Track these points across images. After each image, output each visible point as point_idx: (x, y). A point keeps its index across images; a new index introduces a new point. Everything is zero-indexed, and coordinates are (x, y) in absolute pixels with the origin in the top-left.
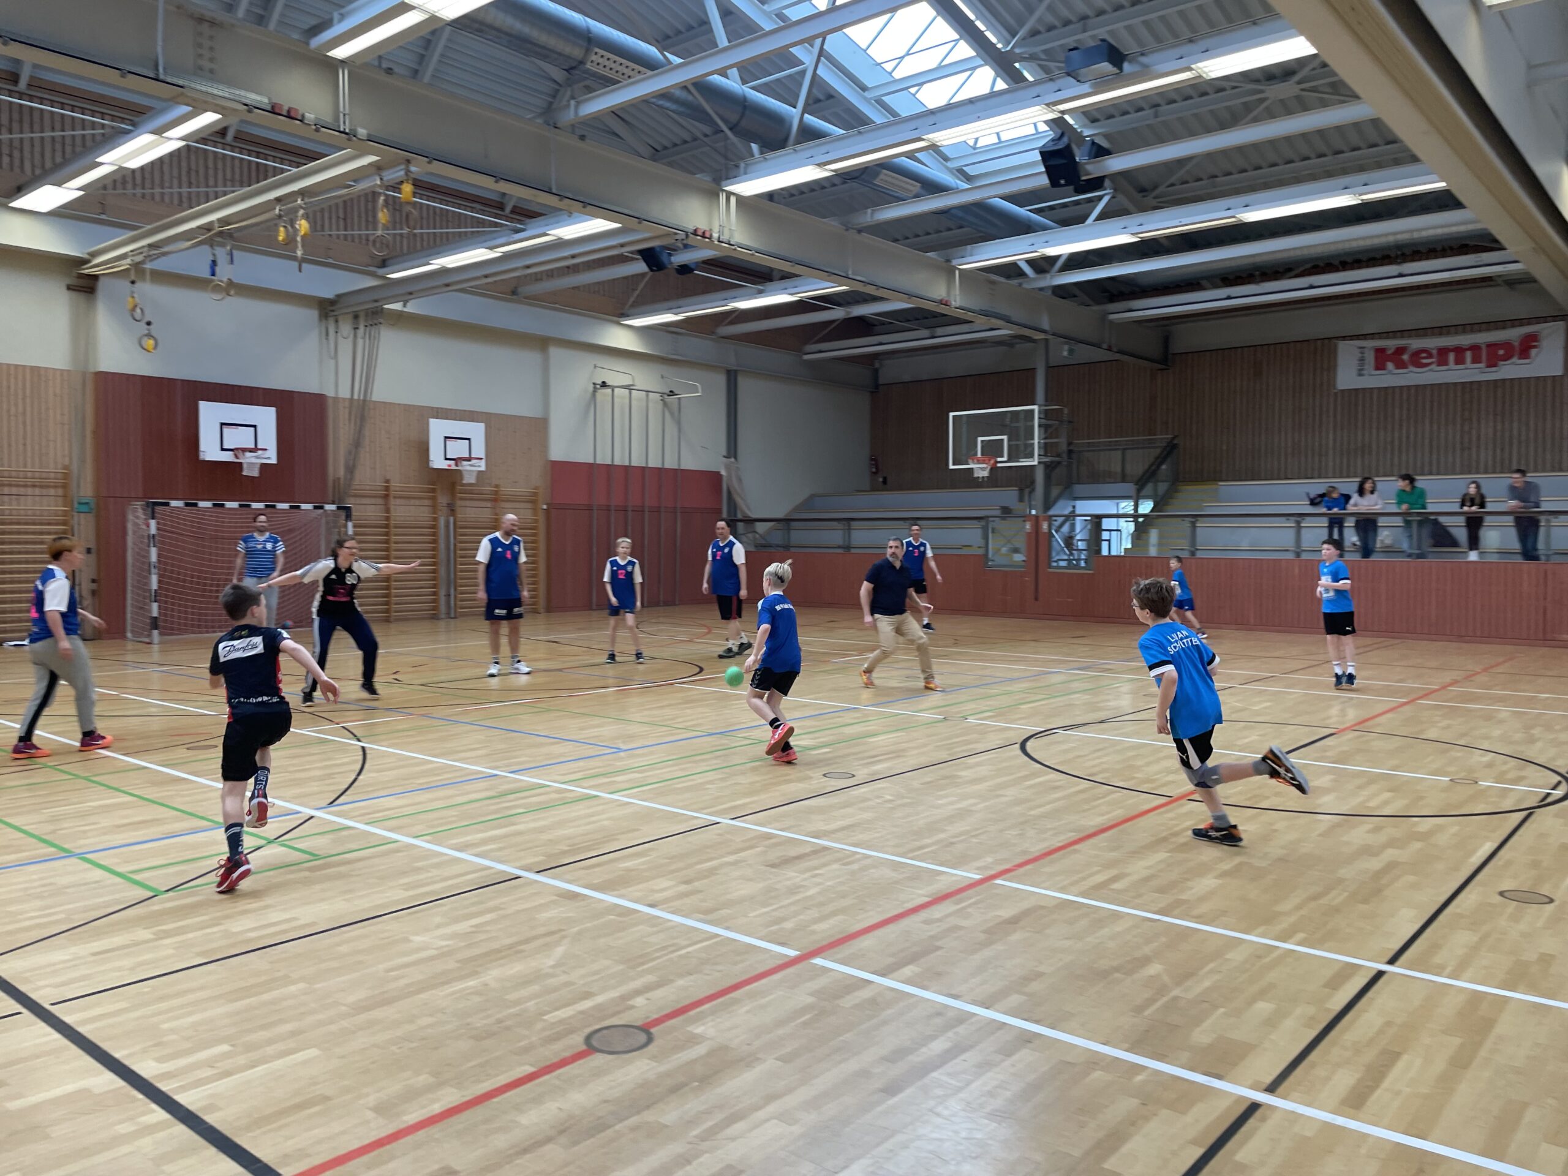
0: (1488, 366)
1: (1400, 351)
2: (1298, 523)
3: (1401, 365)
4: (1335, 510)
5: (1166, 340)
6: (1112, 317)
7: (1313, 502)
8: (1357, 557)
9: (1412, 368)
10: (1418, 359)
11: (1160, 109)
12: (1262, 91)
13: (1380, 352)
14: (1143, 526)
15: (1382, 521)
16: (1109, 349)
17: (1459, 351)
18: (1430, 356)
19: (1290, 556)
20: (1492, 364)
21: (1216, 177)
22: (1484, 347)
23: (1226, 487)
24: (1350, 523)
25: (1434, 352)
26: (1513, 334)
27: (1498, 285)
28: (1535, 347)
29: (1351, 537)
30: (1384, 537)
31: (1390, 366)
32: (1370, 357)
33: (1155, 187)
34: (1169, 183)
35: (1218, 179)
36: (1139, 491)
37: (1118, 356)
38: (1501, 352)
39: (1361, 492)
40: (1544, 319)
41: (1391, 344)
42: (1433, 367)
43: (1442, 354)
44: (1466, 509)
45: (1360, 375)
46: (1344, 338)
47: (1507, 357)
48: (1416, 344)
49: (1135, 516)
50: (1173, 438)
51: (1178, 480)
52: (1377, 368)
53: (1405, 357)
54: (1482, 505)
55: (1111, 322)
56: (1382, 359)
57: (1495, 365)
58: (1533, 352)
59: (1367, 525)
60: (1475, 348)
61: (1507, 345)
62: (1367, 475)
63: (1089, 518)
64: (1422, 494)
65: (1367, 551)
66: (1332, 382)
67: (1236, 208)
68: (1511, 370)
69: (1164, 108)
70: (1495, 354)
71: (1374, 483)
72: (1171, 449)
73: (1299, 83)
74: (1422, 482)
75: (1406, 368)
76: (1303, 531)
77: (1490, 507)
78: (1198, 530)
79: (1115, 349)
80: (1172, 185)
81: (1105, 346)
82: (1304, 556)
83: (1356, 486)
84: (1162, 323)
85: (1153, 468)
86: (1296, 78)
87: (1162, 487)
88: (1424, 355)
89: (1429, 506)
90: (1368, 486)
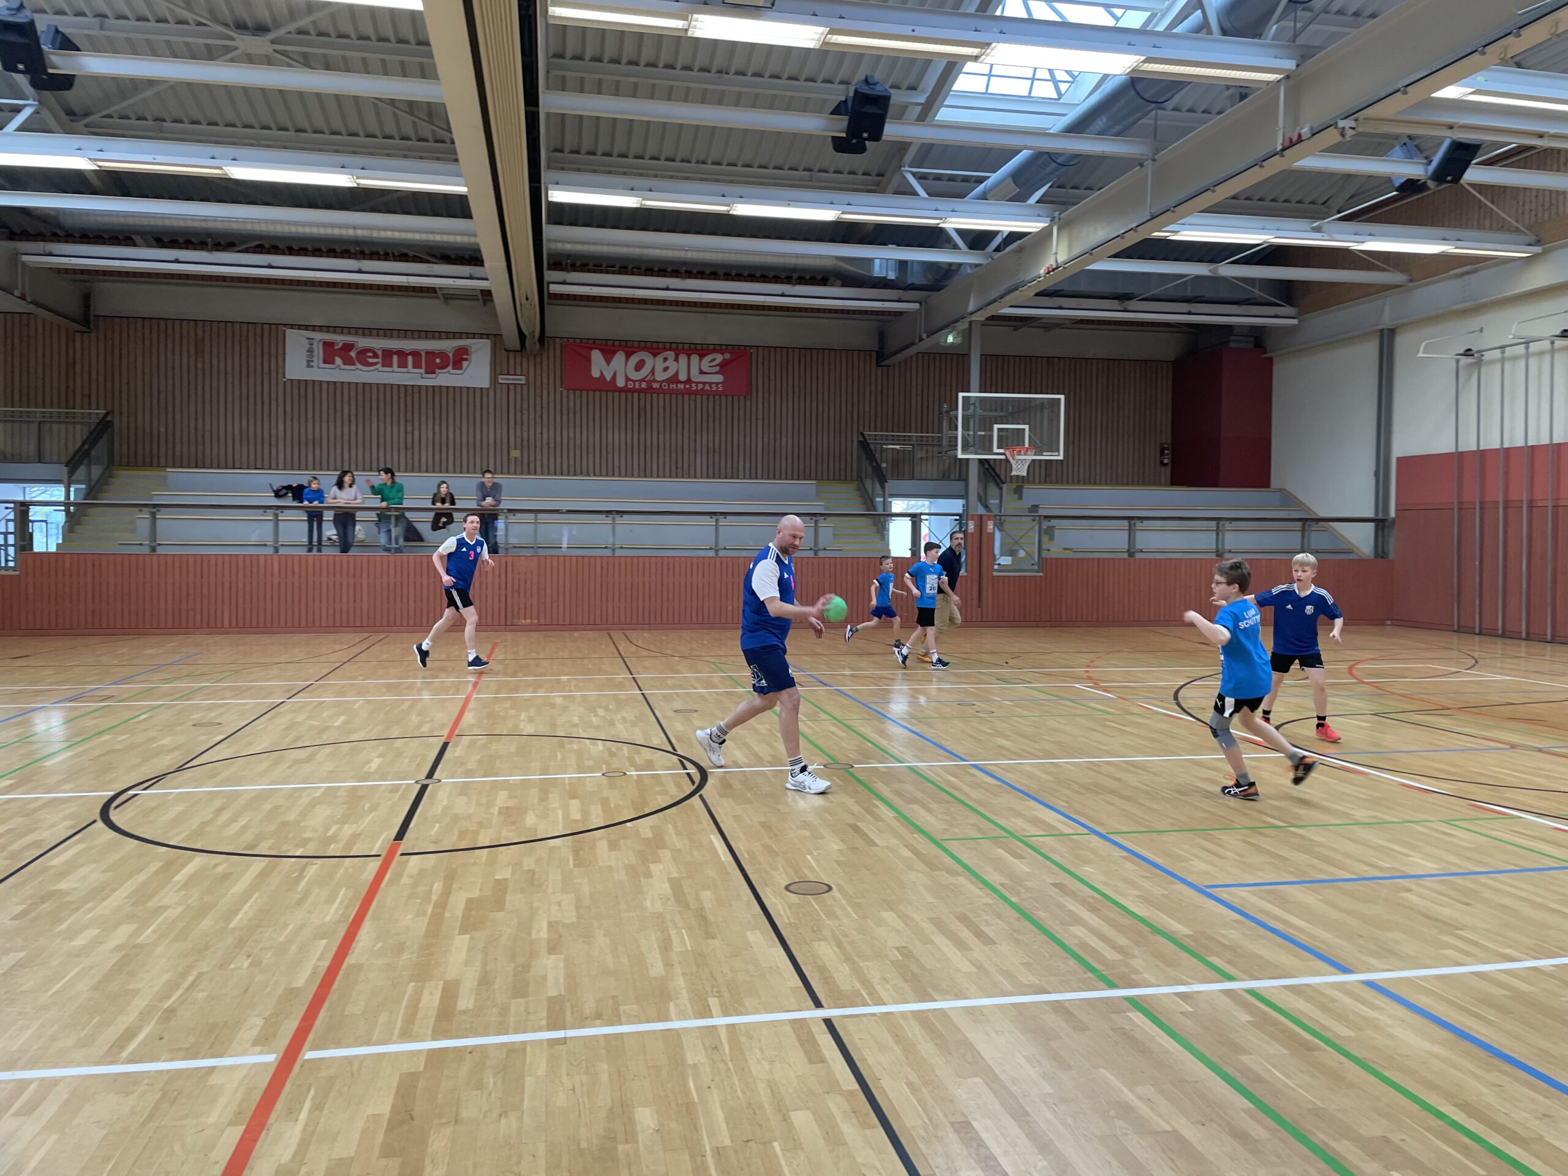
0: (427, 373)
1: (348, 347)
2: (276, 515)
3: (348, 361)
4: (316, 503)
5: (87, 299)
6: (25, 258)
7: (278, 494)
8: (335, 552)
9: (359, 366)
10: (364, 357)
11: (106, 20)
12: (233, 39)
13: (328, 345)
14: (75, 517)
15: (359, 515)
16: (23, 297)
17: (402, 354)
18: (376, 356)
19: (270, 551)
20: (430, 371)
21: (164, 120)
22: (423, 354)
23: (175, 474)
24: (328, 516)
25: (380, 353)
26: (448, 346)
27: (438, 298)
28: (466, 360)
29: (330, 531)
30: (360, 531)
31: (338, 361)
32: (319, 350)
33: (87, 114)
34: (105, 113)
35: (165, 124)
36: (71, 473)
37: (31, 308)
38: (438, 361)
39: (340, 485)
40: (473, 336)
41: (340, 339)
42: (379, 366)
43: (387, 356)
44: (439, 505)
45: (309, 366)
46: (292, 326)
47: (443, 367)
48: (363, 342)
49: (67, 504)
50: (106, 415)
51: (112, 463)
52: (325, 362)
53: (353, 354)
54: (453, 503)
55: (24, 264)
56: (330, 353)
57: (434, 373)
58: (465, 363)
59: (345, 518)
60: (416, 354)
61: (442, 354)
62: (346, 469)
63: (12, 505)
64: (401, 489)
65: (345, 546)
66: (281, 369)
67: (221, 158)
68: (446, 378)
69: (111, 22)
70: (433, 362)
71: (353, 476)
72: (103, 427)
73: (273, 42)
74: (401, 478)
75: (354, 364)
76: (281, 524)
77: (459, 505)
78: (158, 522)
79: (29, 299)
80: (110, 116)
81: (17, 293)
82: (282, 551)
83: (335, 480)
84: (82, 277)
85: (86, 447)
86: (271, 36)
87: (96, 471)
88: (370, 354)
89: (405, 501)
90: (347, 479)
